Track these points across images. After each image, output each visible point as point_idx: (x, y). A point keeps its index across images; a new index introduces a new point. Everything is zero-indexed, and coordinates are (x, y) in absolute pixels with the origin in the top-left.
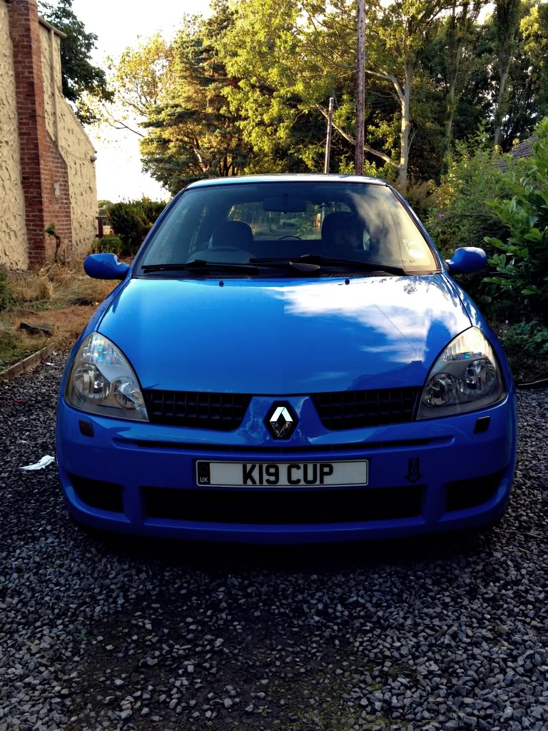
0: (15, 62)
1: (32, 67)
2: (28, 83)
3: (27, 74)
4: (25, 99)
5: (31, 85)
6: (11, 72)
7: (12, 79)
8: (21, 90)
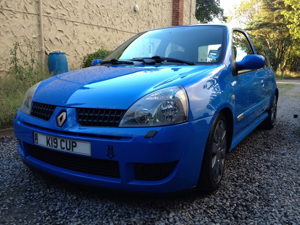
0: (173, 5)
1: (179, 6)
2: (177, 13)
3: (177, 9)
4: (175, 19)
5: (178, 13)
6: (171, 9)
7: (171, 12)
8: (174, 15)
